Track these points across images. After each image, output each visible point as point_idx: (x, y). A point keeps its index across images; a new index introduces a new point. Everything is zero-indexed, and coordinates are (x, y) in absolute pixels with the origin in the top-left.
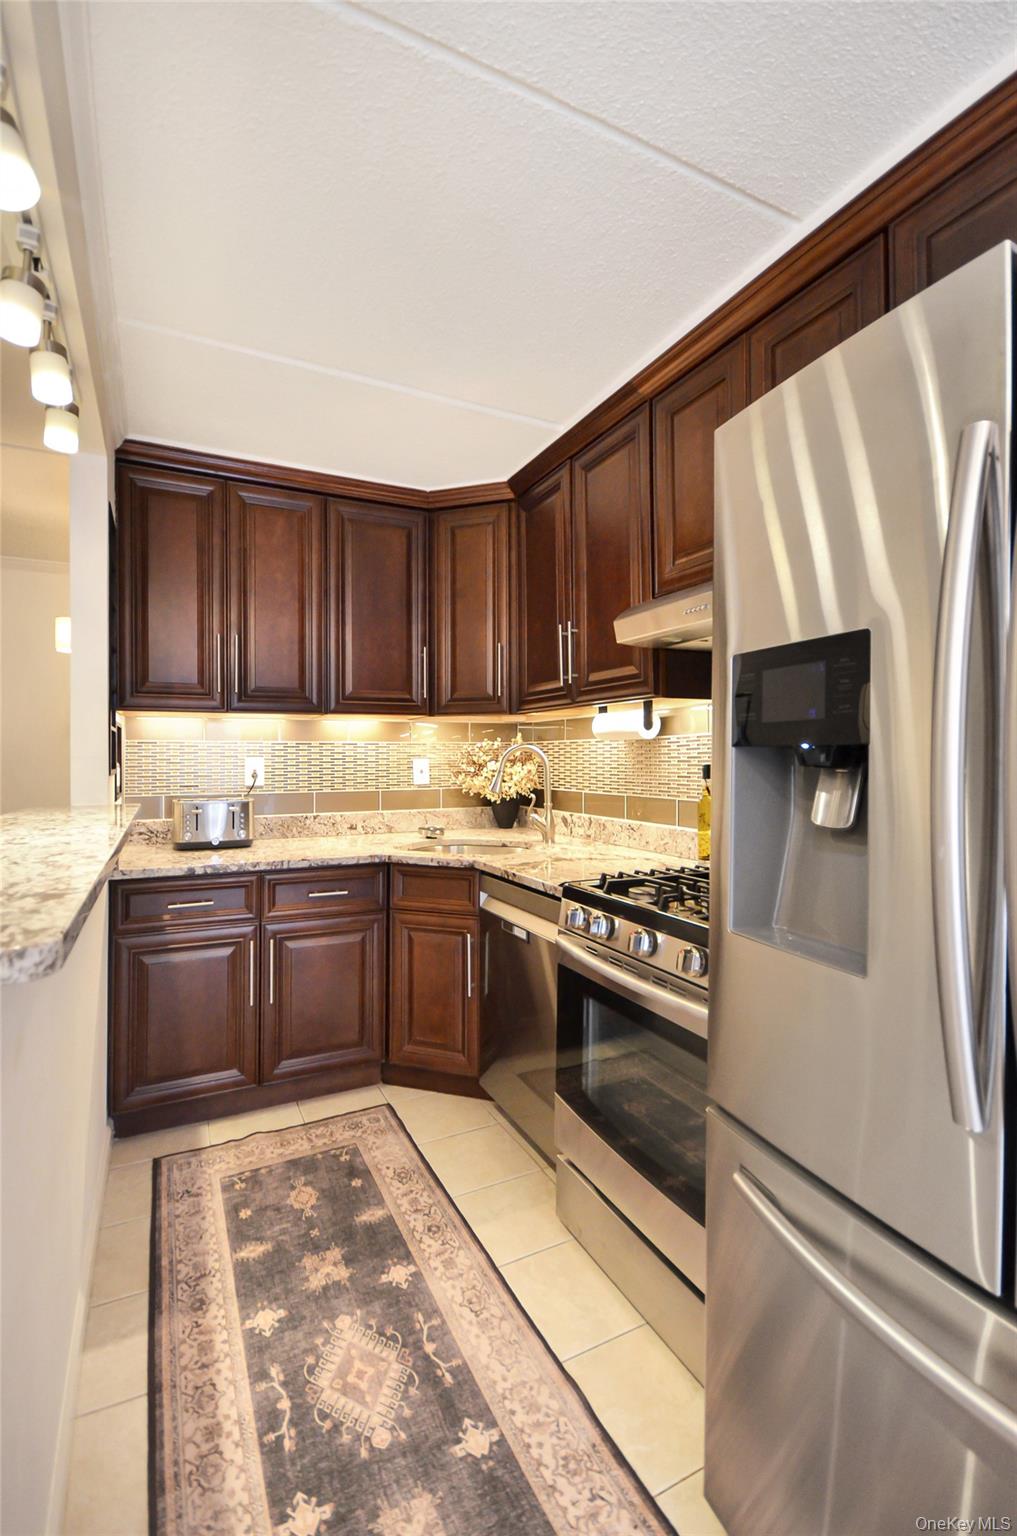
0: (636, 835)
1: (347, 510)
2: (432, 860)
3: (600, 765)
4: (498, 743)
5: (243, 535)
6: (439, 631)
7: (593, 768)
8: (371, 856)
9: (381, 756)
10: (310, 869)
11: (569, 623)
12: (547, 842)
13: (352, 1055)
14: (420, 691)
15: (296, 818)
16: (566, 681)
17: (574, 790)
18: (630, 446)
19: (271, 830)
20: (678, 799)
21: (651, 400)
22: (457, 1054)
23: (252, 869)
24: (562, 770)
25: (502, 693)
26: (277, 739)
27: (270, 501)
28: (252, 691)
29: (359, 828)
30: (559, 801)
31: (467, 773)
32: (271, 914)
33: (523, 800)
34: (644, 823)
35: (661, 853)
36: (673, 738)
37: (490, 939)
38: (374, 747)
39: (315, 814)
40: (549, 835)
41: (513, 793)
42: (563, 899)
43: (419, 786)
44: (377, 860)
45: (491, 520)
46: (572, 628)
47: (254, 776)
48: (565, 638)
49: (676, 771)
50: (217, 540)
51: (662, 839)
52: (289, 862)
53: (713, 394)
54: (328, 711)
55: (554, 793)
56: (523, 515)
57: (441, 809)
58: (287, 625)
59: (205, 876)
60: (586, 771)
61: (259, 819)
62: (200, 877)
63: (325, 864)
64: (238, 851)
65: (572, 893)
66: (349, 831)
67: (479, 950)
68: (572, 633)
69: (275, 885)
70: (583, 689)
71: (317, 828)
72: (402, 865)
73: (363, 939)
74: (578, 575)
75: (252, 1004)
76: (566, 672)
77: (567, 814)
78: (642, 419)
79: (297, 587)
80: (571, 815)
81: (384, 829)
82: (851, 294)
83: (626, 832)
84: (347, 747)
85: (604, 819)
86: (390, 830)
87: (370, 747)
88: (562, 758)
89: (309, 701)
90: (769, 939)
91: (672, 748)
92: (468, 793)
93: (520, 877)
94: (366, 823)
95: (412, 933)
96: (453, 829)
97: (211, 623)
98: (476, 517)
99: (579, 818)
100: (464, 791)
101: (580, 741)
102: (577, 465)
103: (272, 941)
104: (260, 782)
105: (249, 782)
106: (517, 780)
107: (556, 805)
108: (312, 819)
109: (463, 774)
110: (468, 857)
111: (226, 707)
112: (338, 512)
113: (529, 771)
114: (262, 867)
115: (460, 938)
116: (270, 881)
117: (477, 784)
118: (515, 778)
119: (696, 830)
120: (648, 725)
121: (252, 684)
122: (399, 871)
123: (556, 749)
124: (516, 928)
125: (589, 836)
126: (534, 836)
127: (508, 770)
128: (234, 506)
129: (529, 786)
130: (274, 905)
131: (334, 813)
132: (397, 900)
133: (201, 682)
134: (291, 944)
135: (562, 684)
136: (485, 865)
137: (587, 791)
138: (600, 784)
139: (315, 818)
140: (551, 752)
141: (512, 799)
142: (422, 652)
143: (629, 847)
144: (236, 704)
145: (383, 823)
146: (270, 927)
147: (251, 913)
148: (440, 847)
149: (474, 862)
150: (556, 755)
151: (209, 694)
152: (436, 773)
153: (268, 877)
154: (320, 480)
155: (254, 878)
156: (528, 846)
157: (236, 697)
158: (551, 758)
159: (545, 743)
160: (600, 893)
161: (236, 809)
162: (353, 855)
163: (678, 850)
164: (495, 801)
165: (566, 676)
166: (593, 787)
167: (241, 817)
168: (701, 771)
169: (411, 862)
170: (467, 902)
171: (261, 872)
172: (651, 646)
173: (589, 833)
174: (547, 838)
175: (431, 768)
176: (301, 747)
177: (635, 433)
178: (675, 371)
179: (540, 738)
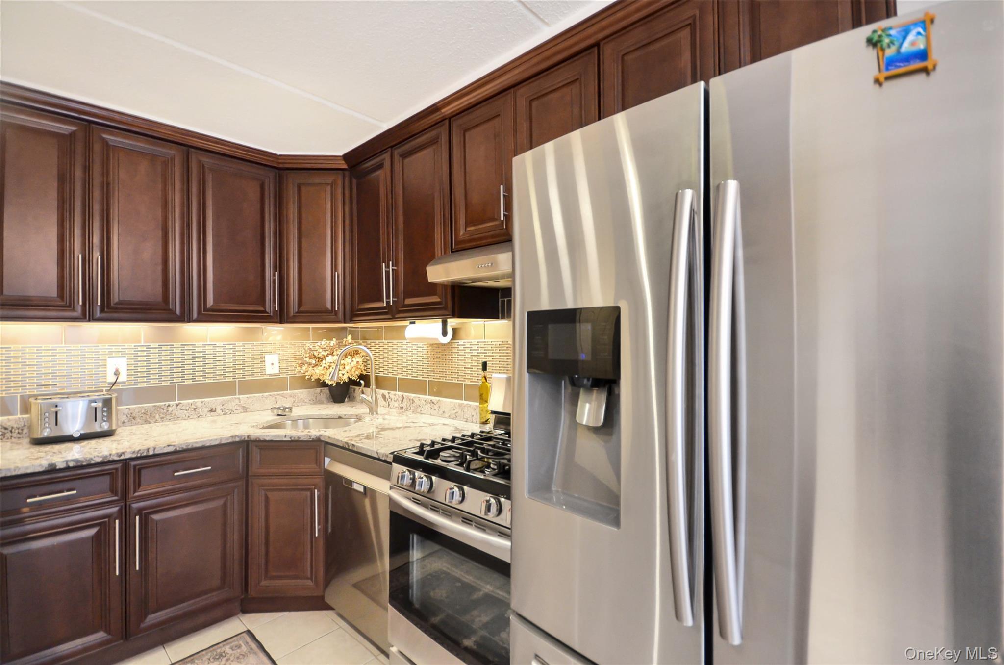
0: (436, 407)
1: (206, 160)
2: (285, 436)
3: (409, 358)
4: (334, 342)
5: (106, 173)
6: (288, 261)
7: (405, 360)
8: (232, 437)
9: (237, 353)
10: (175, 452)
11: (391, 263)
12: (372, 414)
13: (214, 597)
14: (272, 304)
15: (159, 407)
16: (388, 303)
17: (390, 375)
18: (434, 147)
19: (134, 418)
20: (464, 383)
21: (450, 119)
22: (306, 581)
23: (116, 458)
24: (381, 361)
25: (338, 308)
26: (140, 342)
27: (131, 145)
28: (115, 304)
29: (219, 411)
30: (381, 383)
31: (310, 364)
32: (136, 494)
33: (353, 383)
34: (441, 399)
35: (453, 419)
36: (461, 342)
37: (332, 492)
38: (231, 346)
39: (177, 402)
40: (374, 409)
41: (345, 378)
42: (393, 464)
43: (271, 375)
44: (237, 439)
45: (330, 181)
46: (392, 266)
47: (117, 373)
48: (387, 273)
49: (463, 364)
50: (78, 173)
51: (454, 410)
52: (155, 449)
53: (491, 123)
54: (190, 320)
55: (376, 377)
56: (354, 181)
57: (289, 392)
58: (150, 251)
59: (68, 468)
60: (400, 362)
61: (121, 410)
62: (61, 470)
63: (190, 447)
64: (101, 441)
65: (399, 459)
66: (209, 414)
67: (324, 500)
68: (393, 270)
69: (140, 470)
70: (400, 309)
71: (179, 413)
72: (260, 441)
73: (225, 504)
74: (397, 230)
75: (117, 573)
76: (388, 296)
77: (385, 392)
78: (443, 131)
79: (161, 219)
80: (389, 393)
81: (241, 410)
82: (578, 79)
83: (429, 405)
84: (207, 347)
85: (412, 395)
86: (246, 410)
87: (227, 347)
88: (381, 353)
89: (173, 312)
90: (549, 500)
91: (460, 348)
92: (310, 379)
93: (358, 447)
94: (224, 407)
95: (269, 494)
96: (298, 406)
97: (72, 245)
98: (317, 179)
99: (395, 395)
100: (307, 377)
101: (395, 342)
102: (397, 152)
103: (137, 518)
104: (123, 378)
105: (111, 378)
106: (350, 369)
107: (379, 385)
108: (175, 406)
109: (306, 365)
110: (314, 432)
111: (87, 316)
112: (199, 162)
113: (358, 362)
114: (127, 456)
115: (308, 493)
116: (135, 466)
117: (317, 372)
118: (347, 368)
119: (478, 404)
120: (445, 333)
121: (115, 297)
122: (256, 446)
123: (377, 346)
124: (355, 484)
125: (402, 408)
126: (362, 410)
127: (343, 362)
128: (97, 147)
129: (357, 373)
130: (139, 485)
131: (196, 400)
132: (255, 468)
133: (61, 295)
134: (156, 517)
135: (385, 305)
136: (329, 437)
137: (400, 376)
138: (410, 372)
139: (177, 405)
140: (373, 348)
141: (344, 382)
142: (274, 275)
143: (431, 415)
144: (98, 314)
145: (239, 405)
146: (135, 506)
147: (116, 495)
148: (290, 422)
149: (321, 435)
150: (377, 351)
151: (70, 306)
152: (284, 365)
153: (133, 463)
154: (183, 134)
155: (119, 465)
156: (359, 418)
157: (98, 309)
158: (373, 352)
159: (369, 342)
160: (421, 458)
161: (99, 405)
162: (215, 438)
163: (465, 417)
164: (332, 384)
165: (388, 299)
166: (405, 374)
167: (103, 411)
168: (481, 365)
169: (267, 439)
170: (314, 466)
171: (126, 460)
172: (450, 284)
173: (402, 405)
174: (373, 411)
175: (280, 361)
176: (164, 348)
177: (438, 138)
178: (467, 103)
179: (364, 338)
